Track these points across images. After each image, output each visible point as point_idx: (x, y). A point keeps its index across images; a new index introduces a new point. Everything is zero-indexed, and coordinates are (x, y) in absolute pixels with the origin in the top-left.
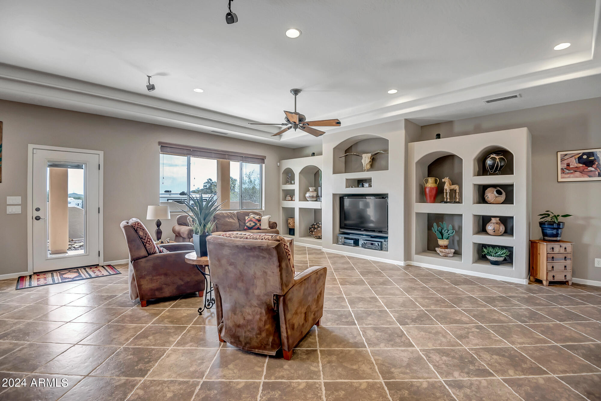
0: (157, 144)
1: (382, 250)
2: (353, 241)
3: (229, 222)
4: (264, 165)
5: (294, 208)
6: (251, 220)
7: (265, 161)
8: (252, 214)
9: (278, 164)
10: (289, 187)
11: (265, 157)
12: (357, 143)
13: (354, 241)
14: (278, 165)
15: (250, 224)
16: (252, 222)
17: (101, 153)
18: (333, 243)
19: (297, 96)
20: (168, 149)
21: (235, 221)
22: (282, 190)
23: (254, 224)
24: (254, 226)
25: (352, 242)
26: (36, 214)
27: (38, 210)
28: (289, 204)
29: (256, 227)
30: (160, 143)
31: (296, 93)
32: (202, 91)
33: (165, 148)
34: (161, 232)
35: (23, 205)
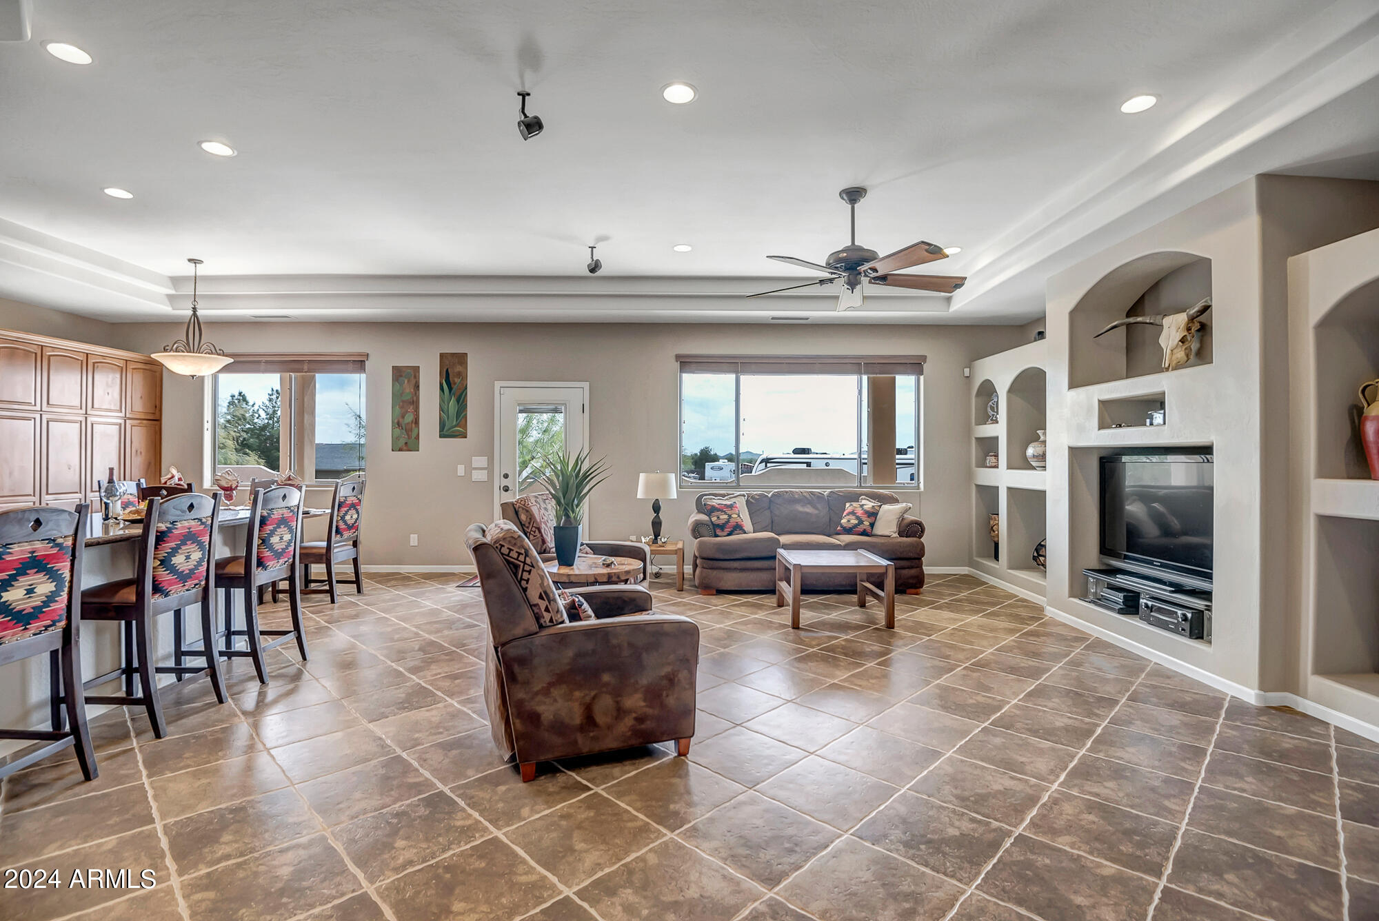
0: (673, 360)
1: (1202, 638)
2: (1121, 595)
3: (801, 512)
4: (922, 378)
5: (998, 487)
6: (853, 513)
7: (925, 366)
8: (865, 499)
9: (967, 371)
10: (988, 430)
11: (924, 358)
12: (1157, 283)
13: (1124, 596)
14: (967, 374)
15: (849, 521)
16: (854, 517)
17: (586, 385)
18: (1072, 595)
19: (856, 206)
20: (693, 366)
21: (816, 512)
22: (976, 438)
23: (856, 522)
24: (856, 526)
25: (1119, 597)
26: (505, 482)
27: (506, 476)
28: (986, 477)
29: (861, 528)
30: (678, 357)
31: (853, 198)
32: (689, 249)
33: (687, 363)
34: (660, 523)
35: (490, 469)
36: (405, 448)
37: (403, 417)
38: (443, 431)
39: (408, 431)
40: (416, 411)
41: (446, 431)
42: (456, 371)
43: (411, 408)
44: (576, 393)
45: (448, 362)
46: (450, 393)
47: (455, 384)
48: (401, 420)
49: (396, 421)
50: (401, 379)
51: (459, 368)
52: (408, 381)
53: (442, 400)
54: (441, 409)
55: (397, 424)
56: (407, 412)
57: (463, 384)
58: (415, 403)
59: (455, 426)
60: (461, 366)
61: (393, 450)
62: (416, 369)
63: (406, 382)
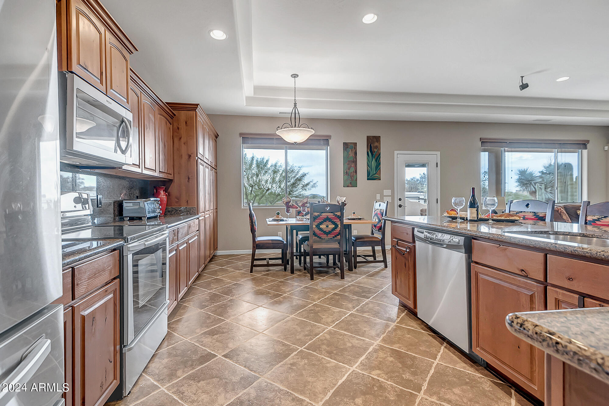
0: (479, 140)
14: (606, 149)
17: (438, 153)
20: (488, 143)
26: (399, 203)
27: (400, 199)
30: (481, 139)
33: (485, 142)
35: (393, 196)
36: (350, 185)
37: (349, 169)
38: (369, 177)
39: (352, 177)
40: (355, 166)
41: (371, 177)
42: (375, 145)
43: (353, 164)
44: (434, 157)
45: (371, 141)
46: (372, 157)
47: (375, 152)
48: (348, 171)
49: (345, 171)
50: (347, 149)
51: (376, 144)
52: (351, 151)
53: (368, 160)
54: (368, 165)
55: (346, 173)
56: (351, 166)
57: (378, 152)
58: (355, 162)
59: (375, 174)
60: (378, 143)
61: (344, 187)
62: (355, 144)
63: (350, 151)
